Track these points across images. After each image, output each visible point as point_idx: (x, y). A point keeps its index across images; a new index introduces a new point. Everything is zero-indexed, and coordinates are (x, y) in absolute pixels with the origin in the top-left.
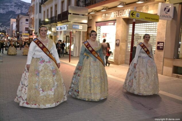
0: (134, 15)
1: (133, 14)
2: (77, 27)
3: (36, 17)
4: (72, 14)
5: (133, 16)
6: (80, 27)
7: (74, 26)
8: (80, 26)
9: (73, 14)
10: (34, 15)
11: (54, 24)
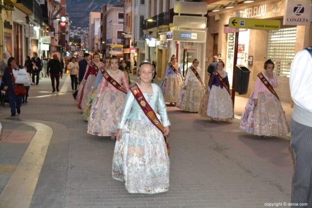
0: (236, 23)
1: (235, 21)
2: (187, 35)
3: (135, 11)
4: (179, 14)
5: (234, 25)
6: (194, 36)
7: (183, 35)
8: (193, 34)
9: (181, 14)
10: (131, 8)
11: (164, 26)
